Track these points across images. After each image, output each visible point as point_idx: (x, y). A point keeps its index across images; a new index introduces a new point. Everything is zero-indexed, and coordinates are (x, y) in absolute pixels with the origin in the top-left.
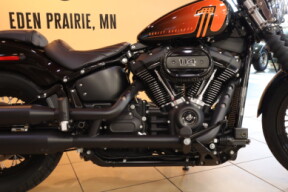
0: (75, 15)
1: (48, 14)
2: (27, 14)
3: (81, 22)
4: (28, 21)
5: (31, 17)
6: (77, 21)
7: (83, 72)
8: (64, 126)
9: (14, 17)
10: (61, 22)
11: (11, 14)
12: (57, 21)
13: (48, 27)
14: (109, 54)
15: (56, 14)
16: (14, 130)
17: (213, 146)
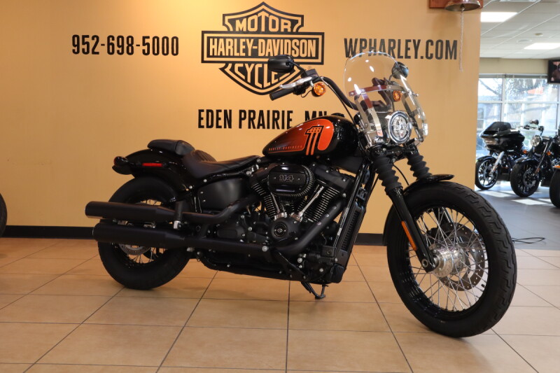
0: (274, 112)
1: (241, 111)
2: (218, 111)
3: (280, 122)
4: (218, 119)
5: (221, 115)
6: (275, 120)
7: (205, 181)
8: (176, 224)
9: (204, 115)
10: (256, 121)
11: (201, 111)
12: (251, 120)
13: (240, 127)
14: (242, 163)
15: (250, 111)
16: (146, 226)
17: (300, 260)
